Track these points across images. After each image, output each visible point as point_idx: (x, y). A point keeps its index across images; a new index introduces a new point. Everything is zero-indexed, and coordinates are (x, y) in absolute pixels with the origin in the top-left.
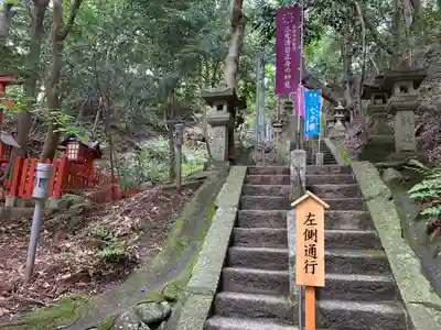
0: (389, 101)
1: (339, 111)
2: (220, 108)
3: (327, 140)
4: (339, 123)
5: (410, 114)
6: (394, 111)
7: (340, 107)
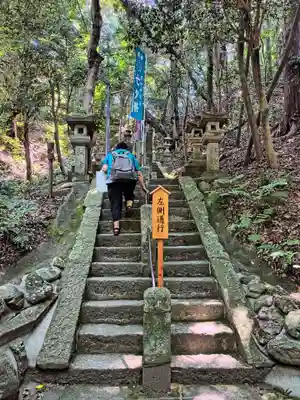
0: (203, 135)
1: (168, 141)
2: (81, 131)
3: (159, 163)
4: (167, 150)
5: (216, 145)
6: (206, 142)
7: (168, 138)
